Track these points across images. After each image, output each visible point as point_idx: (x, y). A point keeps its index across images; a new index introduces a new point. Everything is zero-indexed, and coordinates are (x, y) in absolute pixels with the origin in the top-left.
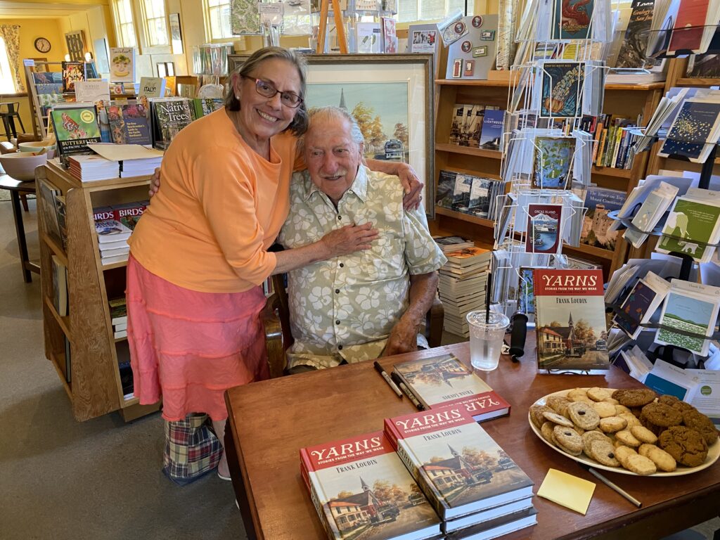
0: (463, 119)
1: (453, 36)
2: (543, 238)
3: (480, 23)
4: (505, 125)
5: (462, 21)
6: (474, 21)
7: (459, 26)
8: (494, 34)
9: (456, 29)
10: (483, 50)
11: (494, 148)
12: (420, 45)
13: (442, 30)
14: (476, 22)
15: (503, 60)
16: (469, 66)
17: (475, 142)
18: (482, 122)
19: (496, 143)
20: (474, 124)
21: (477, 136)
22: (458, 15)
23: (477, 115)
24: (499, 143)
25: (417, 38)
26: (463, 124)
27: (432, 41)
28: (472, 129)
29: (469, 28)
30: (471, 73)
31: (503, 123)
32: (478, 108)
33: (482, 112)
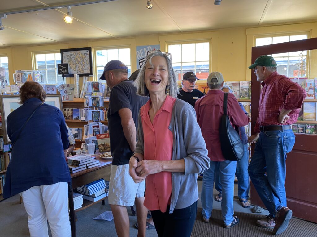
0: (66, 112)
1: (61, 89)
2: (96, 133)
3: (69, 86)
4: (80, 112)
5: (64, 85)
6: (67, 85)
7: (63, 86)
8: (73, 89)
9: (62, 87)
10: (71, 93)
11: (77, 119)
12: (49, 91)
13: (57, 87)
14: (68, 86)
15: (77, 95)
16: (67, 97)
17: (71, 118)
18: (73, 112)
19: (78, 118)
20: (70, 113)
21: (72, 116)
22: (62, 83)
23: (71, 110)
24: (79, 117)
25: (48, 89)
26: (67, 113)
27: (53, 90)
28: (70, 115)
29: (66, 87)
30: (68, 99)
31: (79, 112)
32: (71, 109)
33: (72, 109)
